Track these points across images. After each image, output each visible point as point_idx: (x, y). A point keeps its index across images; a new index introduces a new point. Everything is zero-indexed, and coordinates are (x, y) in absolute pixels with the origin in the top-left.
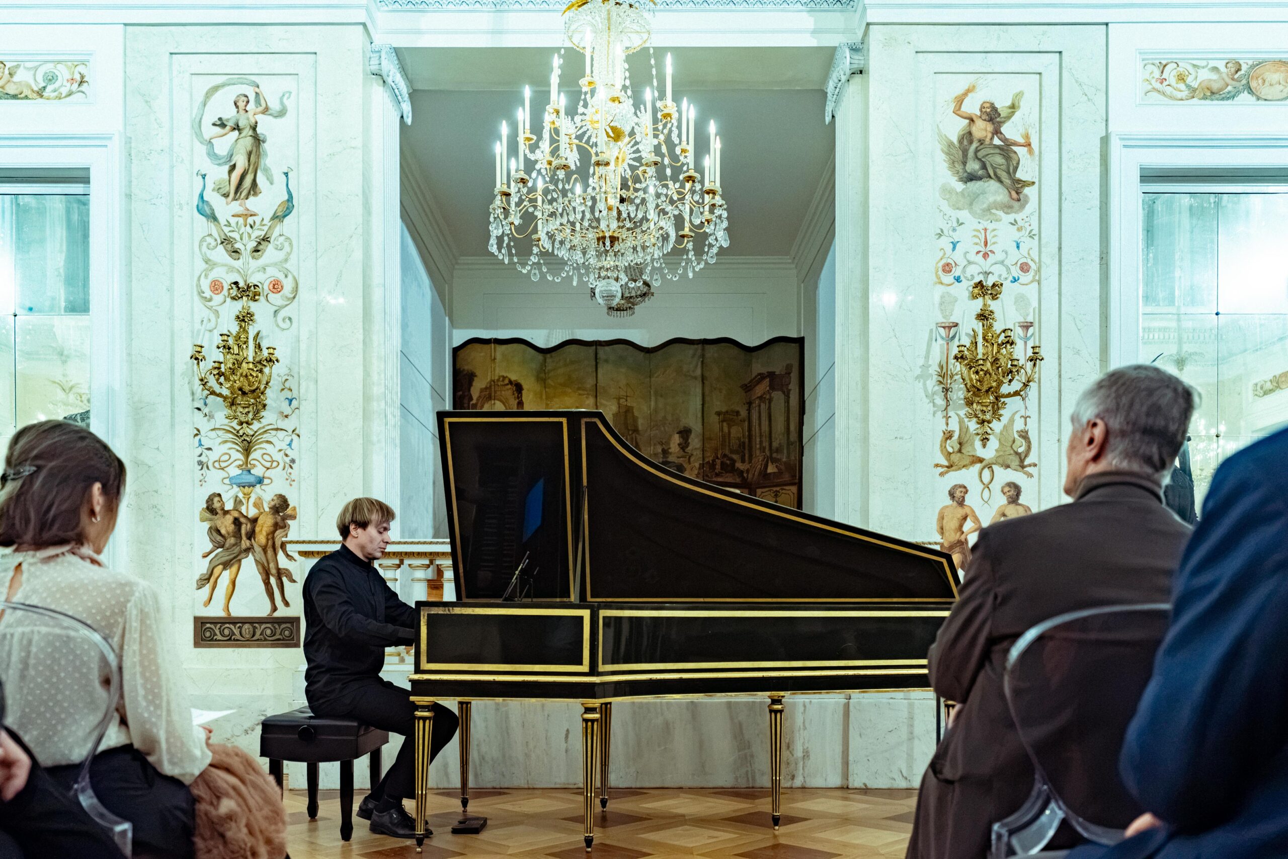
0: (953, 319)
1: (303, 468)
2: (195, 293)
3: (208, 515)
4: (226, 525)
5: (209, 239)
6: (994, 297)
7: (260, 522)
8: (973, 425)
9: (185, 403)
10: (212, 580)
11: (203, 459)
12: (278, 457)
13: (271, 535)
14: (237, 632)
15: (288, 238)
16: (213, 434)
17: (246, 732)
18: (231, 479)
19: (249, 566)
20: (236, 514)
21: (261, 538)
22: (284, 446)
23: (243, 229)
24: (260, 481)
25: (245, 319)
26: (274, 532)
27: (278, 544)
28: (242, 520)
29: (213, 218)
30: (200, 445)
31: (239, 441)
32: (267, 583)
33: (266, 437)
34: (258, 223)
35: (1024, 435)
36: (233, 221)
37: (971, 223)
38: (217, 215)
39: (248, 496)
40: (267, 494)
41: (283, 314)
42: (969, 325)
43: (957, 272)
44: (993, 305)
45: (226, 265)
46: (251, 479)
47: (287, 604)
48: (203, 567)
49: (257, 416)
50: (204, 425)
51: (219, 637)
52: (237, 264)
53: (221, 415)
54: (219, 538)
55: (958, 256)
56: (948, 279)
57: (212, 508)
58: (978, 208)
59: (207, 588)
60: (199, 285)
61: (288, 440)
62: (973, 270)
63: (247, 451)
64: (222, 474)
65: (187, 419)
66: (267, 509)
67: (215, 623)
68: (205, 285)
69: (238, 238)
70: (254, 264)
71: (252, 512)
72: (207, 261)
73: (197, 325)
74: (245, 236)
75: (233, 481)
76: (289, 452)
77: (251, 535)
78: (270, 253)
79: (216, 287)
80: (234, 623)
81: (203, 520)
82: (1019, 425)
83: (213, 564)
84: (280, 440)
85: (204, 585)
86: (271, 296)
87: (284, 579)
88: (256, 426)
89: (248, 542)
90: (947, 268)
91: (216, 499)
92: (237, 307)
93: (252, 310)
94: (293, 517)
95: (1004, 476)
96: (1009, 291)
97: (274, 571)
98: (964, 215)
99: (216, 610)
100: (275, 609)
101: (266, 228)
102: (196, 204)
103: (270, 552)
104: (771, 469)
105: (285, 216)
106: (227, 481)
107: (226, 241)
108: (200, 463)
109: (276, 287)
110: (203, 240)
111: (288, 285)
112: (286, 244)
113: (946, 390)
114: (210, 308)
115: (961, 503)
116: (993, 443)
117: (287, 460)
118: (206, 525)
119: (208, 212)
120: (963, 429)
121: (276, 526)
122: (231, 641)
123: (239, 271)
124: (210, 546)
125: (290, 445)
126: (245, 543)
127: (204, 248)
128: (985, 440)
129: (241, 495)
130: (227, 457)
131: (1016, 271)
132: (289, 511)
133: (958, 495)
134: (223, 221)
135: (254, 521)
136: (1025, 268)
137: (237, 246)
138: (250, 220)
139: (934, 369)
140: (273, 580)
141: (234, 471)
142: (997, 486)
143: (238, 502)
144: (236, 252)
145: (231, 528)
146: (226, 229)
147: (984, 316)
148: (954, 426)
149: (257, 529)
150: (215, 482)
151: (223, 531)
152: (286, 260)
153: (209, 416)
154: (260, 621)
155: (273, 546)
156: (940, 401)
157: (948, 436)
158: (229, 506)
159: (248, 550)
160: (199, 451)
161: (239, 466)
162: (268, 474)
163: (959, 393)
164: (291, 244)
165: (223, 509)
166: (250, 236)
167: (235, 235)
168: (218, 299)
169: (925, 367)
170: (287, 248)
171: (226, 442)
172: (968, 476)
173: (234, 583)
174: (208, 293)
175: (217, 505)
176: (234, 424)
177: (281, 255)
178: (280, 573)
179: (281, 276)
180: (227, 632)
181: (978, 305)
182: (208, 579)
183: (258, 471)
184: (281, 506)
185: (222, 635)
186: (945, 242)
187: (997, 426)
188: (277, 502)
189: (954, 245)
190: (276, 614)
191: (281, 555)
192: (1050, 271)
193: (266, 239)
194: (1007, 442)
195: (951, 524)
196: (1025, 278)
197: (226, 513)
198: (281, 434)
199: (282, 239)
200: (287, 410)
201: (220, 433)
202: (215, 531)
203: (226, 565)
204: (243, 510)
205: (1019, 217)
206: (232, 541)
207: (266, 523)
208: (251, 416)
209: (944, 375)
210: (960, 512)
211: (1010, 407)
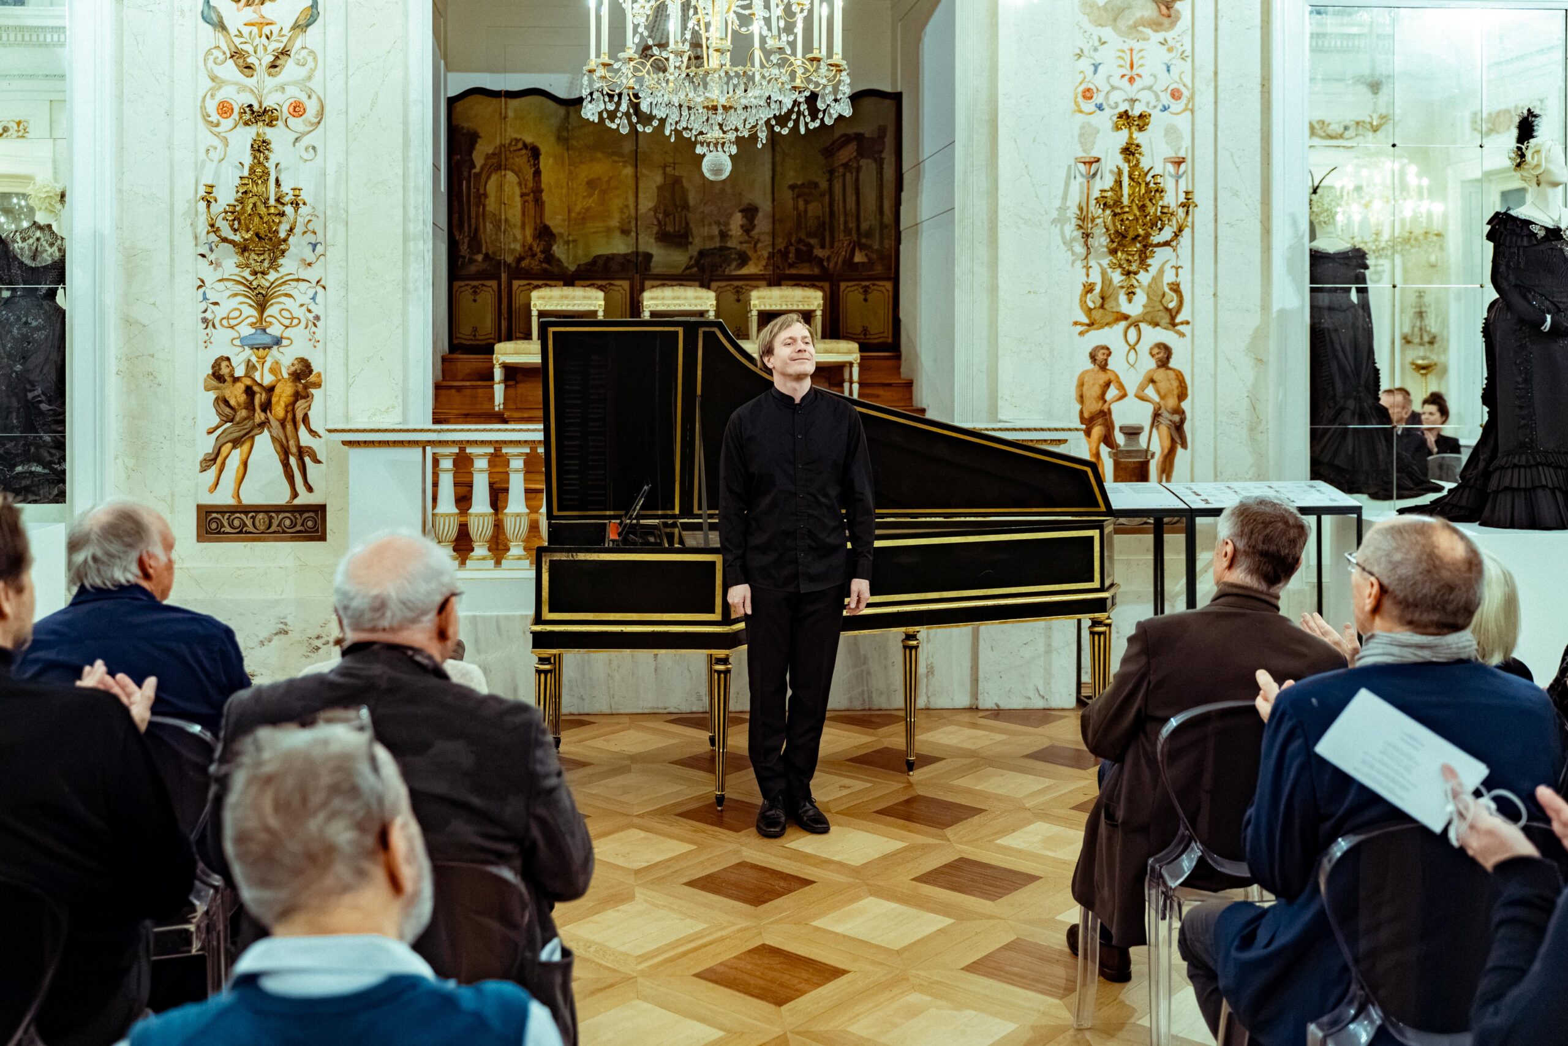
0: (1095, 153)
1: (331, 324)
2: (199, 117)
3: (214, 383)
4: (236, 394)
5: (216, 53)
6: (1141, 129)
7: (277, 391)
8: (1117, 277)
9: (187, 249)
10: (219, 461)
11: (208, 315)
12: (300, 313)
13: (291, 407)
14: (249, 522)
15: (312, 52)
16: (221, 286)
17: (262, 643)
18: (242, 339)
20: (248, 382)
21: (279, 410)
22: (306, 300)
23: (257, 41)
24: (278, 342)
25: (260, 148)
26: (294, 403)
27: (299, 416)
28: (256, 388)
29: (221, 26)
30: (205, 298)
31: (251, 294)
32: (286, 465)
33: (285, 289)
34: (275, 33)
35: (1176, 288)
36: (245, 30)
37: (1115, 41)
38: (226, 22)
39: (262, 360)
40: (286, 358)
41: (306, 141)
42: (1113, 160)
43: (1099, 99)
44: (1139, 137)
45: (236, 84)
46: (266, 340)
47: (310, 489)
48: (208, 445)
49: (274, 265)
50: (210, 275)
51: (228, 529)
52: (251, 82)
53: (230, 263)
54: (227, 410)
55: (1099, 81)
56: (1088, 106)
57: (219, 375)
58: (1122, 24)
59: (213, 471)
60: (203, 108)
61: (311, 293)
62: (1117, 96)
63: (262, 303)
64: (232, 334)
65: (191, 268)
66: (286, 376)
67: (223, 513)
68: (212, 107)
69: (251, 51)
70: (270, 82)
71: (268, 380)
72: (214, 79)
73: (202, 155)
74: (260, 49)
75: (244, 342)
76: (312, 307)
77: (266, 407)
78: (290, 69)
79: (225, 109)
80: (246, 513)
81: (207, 389)
82: (1169, 277)
83: (222, 440)
84: (301, 293)
85: (209, 467)
86: (292, 121)
87: (307, 459)
88: (272, 276)
89: (263, 416)
90: (1088, 94)
91: (224, 364)
92: (249, 134)
93: (267, 137)
94: (318, 385)
95: (1152, 335)
96: (1158, 120)
97: (294, 450)
98: (1107, 32)
99: (224, 497)
100: (295, 495)
101: (285, 40)
102: (200, 9)
103: (289, 427)
104: (859, 258)
105: (308, 26)
106: (237, 342)
107: (237, 55)
108: (205, 320)
109: (298, 109)
110: (209, 52)
111: (312, 107)
112: (310, 59)
113: (1087, 236)
114: (217, 135)
115: (1104, 367)
116: (1141, 298)
117: (311, 316)
118: (212, 395)
119: (215, 19)
120: (1107, 281)
121: (297, 396)
122: (242, 534)
123: (252, 91)
124: (216, 420)
125: (313, 299)
126: (260, 416)
127: (210, 63)
128: (1131, 294)
129: (254, 359)
130: (237, 313)
131: (1166, 99)
132: (312, 378)
133: (1100, 358)
134: (233, 31)
135: (271, 389)
136: (1176, 95)
137: (249, 60)
138: (266, 30)
139: (1072, 212)
140: (293, 461)
141: (246, 330)
142: (1144, 347)
143: (250, 367)
144: (248, 67)
145: (243, 398)
146: (237, 41)
147: (1129, 151)
148: (1096, 277)
149: (274, 400)
150: (223, 343)
151: (233, 402)
152: (310, 78)
153: (215, 264)
154: (278, 509)
155: (294, 419)
156: (1080, 249)
157: (1089, 289)
158: (240, 372)
159: (262, 425)
160: (203, 306)
161: (252, 325)
162: (287, 333)
163: (1101, 241)
164: (315, 59)
165: (232, 376)
166: (266, 49)
167: (249, 48)
168: (228, 123)
169: (1063, 209)
170: (311, 63)
171: (235, 295)
172: (1112, 336)
173: (245, 464)
174: (215, 117)
175: (225, 371)
176: (246, 273)
177: (303, 72)
178: (301, 452)
179: (303, 97)
180: (236, 523)
181: (1122, 138)
182: (215, 460)
183: (275, 330)
184: (303, 373)
185: (231, 526)
186: (1085, 64)
187: (1144, 278)
188: (298, 367)
189: (1096, 67)
190: (297, 502)
191: (302, 431)
192: (1204, 100)
193: (285, 52)
194: (1156, 296)
195: (1091, 392)
196: (1176, 106)
197: (236, 380)
198: (303, 286)
199: (304, 52)
200: (310, 257)
201: (229, 284)
202: (222, 401)
203: (236, 443)
204: (257, 376)
205: (1169, 35)
206: (243, 413)
207: (284, 392)
208: (266, 264)
209: (1084, 220)
210: (1103, 378)
211: (1159, 258)
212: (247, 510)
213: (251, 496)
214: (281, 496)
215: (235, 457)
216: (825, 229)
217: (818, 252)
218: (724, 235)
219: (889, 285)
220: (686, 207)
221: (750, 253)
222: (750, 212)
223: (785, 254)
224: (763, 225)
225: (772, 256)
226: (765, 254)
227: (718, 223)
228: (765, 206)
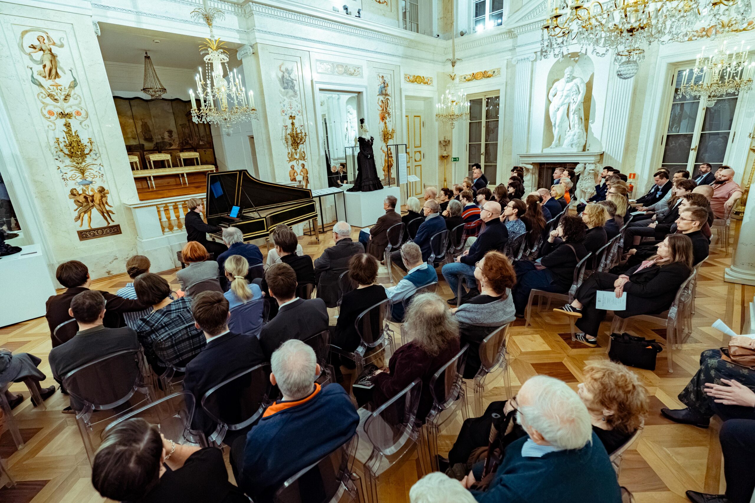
0: (286, 125)
1: (108, 176)
2: (41, 115)
3: (73, 196)
4: (81, 199)
5: (41, 94)
6: (294, 119)
7: (95, 196)
8: (293, 151)
9: (50, 158)
10: (81, 218)
11: (64, 177)
12: (97, 174)
13: (101, 200)
14: (96, 233)
15: (78, 96)
16: (66, 168)
17: (110, 263)
18: (79, 183)
19: (95, 212)
20: (85, 195)
21: (97, 201)
22: (97, 170)
23: (57, 91)
24: (91, 182)
25: (68, 125)
26: (101, 199)
27: (104, 202)
28: (87, 196)
29: (41, 85)
30: (61, 172)
31: (77, 169)
32: (104, 216)
33: (89, 167)
34: (63, 89)
35: (304, 152)
36: (51, 87)
37: (287, 100)
38: (42, 84)
39: (88, 188)
40: (96, 187)
41: (83, 123)
42: (290, 126)
43: (285, 112)
44: (294, 121)
45: (53, 105)
46: (87, 182)
47: (113, 221)
48: (76, 214)
49: (83, 160)
50: (61, 165)
51: (89, 236)
52: (58, 104)
53: (68, 161)
54: (79, 204)
55: (285, 109)
56: (284, 114)
57: (73, 193)
58: (288, 96)
59: (80, 221)
60: (42, 112)
61: (98, 168)
62: (289, 112)
63: (83, 172)
64: (74, 182)
65: (54, 163)
66: (97, 192)
67: (87, 232)
68: (45, 112)
69: (55, 94)
70: (66, 105)
71: (91, 193)
72: (43, 103)
73: (47, 128)
74: (59, 94)
75: (80, 184)
76: (100, 172)
77: (93, 201)
78: (71, 100)
79: (51, 113)
80: (94, 231)
81: (70, 198)
82: (302, 150)
83: (80, 212)
84: (96, 168)
85: (78, 220)
86: (77, 117)
87: (110, 213)
88: (84, 164)
89: (92, 204)
90: (283, 112)
91: (74, 191)
92: (63, 121)
93: (70, 122)
94: (108, 193)
95: (301, 162)
96: (297, 117)
97: (105, 211)
98: (285, 98)
99: (85, 227)
100: (109, 223)
101: (67, 91)
102: (30, 79)
103: (102, 206)
105: (75, 87)
106: (77, 184)
107: (50, 95)
108: (63, 179)
109: (78, 113)
110: (38, 95)
111: (83, 113)
112: (78, 98)
113: (287, 142)
114: (51, 121)
115: (293, 169)
116: (298, 155)
117: (100, 174)
118: (73, 200)
119: (38, 83)
120: (292, 152)
121: (102, 197)
122: (94, 236)
123: (60, 107)
124: (76, 207)
125: (100, 169)
126: (91, 204)
127: (40, 97)
128: (296, 154)
129: (84, 188)
130: (74, 176)
131: (298, 113)
132: (105, 191)
133: (292, 167)
134: (47, 88)
135: (93, 196)
136: (299, 112)
137: (56, 97)
138: (59, 88)
139: (284, 137)
140: (106, 215)
141: (79, 180)
142: (300, 164)
143: (84, 191)
144: (56, 100)
145: (84, 200)
146: (49, 91)
147: (293, 124)
148: (290, 151)
149: (95, 199)
150: (72, 185)
151: (81, 201)
152: (80, 103)
153: (62, 162)
154: (105, 228)
155: (102, 204)
156: (286, 145)
157: (289, 153)
158: (81, 192)
159: (93, 206)
160: (62, 174)
161: (81, 178)
162: (93, 180)
163: (290, 143)
164: (80, 98)
165: (78, 194)
166: (61, 94)
167: (53, 93)
168: (53, 118)
169: (282, 137)
170: (79, 99)
171: (72, 170)
172: (294, 163)
173: (90, 218)
174: (48, 116)
175: (75, 192)
176: (74, 163)
177: (77, 102)
178: (108, 212)
179: (80, 110)
180: (92, 234)
181: (291, 121)
182: (79, 218)
183: (89, 179)
184: (102, 190)
185: (90, 235)
186: (282, 105)
187: (298, 150)
188: (100, 189)
189: (284, 105)
190: (110, 225)
191: (106, 206)
192: (304, 112)
193: (68, 95)
194: (301, 154)
195: (292, 174)
196: (300, 114)
197: (80, 195)
198: (95, 166)
199: (76, 95)
200: (96, 158)
201: (69, 167)
202: (77, 202)
203: (85, 212)
204: (87, 193)
205: (297, 99)
206: (85, 204)
207: (97, 197)
208: (81, 160)
209: (286, 139)
210: (293, 171)
211: (300, 146)
212: (94, 230)
213: (94, 226)
214: (104, 224)
215: (86, 216)
216: (190, 136)
217: (190, 142)
218: (163, 138)
219: (211, 150)
220: (149, 131)
221: (173, 143)
222: (170, 132)
223: (182, 143)
224: (175, 135)
225: (179, 144)
226: (177, 143)
227: (160, 135)
228: (174, 130)
